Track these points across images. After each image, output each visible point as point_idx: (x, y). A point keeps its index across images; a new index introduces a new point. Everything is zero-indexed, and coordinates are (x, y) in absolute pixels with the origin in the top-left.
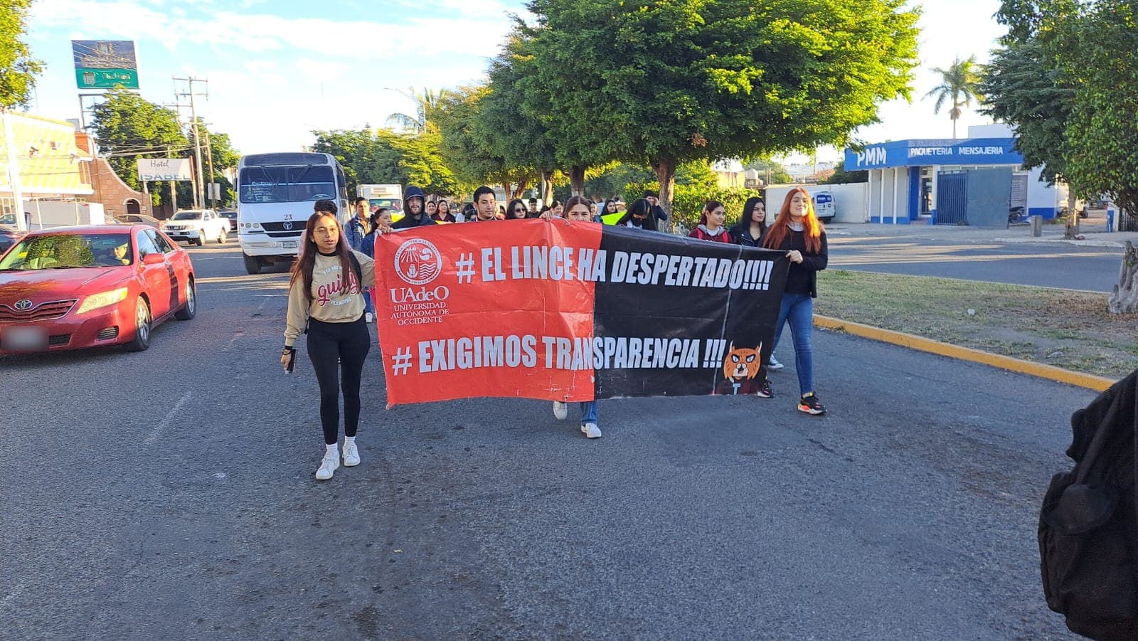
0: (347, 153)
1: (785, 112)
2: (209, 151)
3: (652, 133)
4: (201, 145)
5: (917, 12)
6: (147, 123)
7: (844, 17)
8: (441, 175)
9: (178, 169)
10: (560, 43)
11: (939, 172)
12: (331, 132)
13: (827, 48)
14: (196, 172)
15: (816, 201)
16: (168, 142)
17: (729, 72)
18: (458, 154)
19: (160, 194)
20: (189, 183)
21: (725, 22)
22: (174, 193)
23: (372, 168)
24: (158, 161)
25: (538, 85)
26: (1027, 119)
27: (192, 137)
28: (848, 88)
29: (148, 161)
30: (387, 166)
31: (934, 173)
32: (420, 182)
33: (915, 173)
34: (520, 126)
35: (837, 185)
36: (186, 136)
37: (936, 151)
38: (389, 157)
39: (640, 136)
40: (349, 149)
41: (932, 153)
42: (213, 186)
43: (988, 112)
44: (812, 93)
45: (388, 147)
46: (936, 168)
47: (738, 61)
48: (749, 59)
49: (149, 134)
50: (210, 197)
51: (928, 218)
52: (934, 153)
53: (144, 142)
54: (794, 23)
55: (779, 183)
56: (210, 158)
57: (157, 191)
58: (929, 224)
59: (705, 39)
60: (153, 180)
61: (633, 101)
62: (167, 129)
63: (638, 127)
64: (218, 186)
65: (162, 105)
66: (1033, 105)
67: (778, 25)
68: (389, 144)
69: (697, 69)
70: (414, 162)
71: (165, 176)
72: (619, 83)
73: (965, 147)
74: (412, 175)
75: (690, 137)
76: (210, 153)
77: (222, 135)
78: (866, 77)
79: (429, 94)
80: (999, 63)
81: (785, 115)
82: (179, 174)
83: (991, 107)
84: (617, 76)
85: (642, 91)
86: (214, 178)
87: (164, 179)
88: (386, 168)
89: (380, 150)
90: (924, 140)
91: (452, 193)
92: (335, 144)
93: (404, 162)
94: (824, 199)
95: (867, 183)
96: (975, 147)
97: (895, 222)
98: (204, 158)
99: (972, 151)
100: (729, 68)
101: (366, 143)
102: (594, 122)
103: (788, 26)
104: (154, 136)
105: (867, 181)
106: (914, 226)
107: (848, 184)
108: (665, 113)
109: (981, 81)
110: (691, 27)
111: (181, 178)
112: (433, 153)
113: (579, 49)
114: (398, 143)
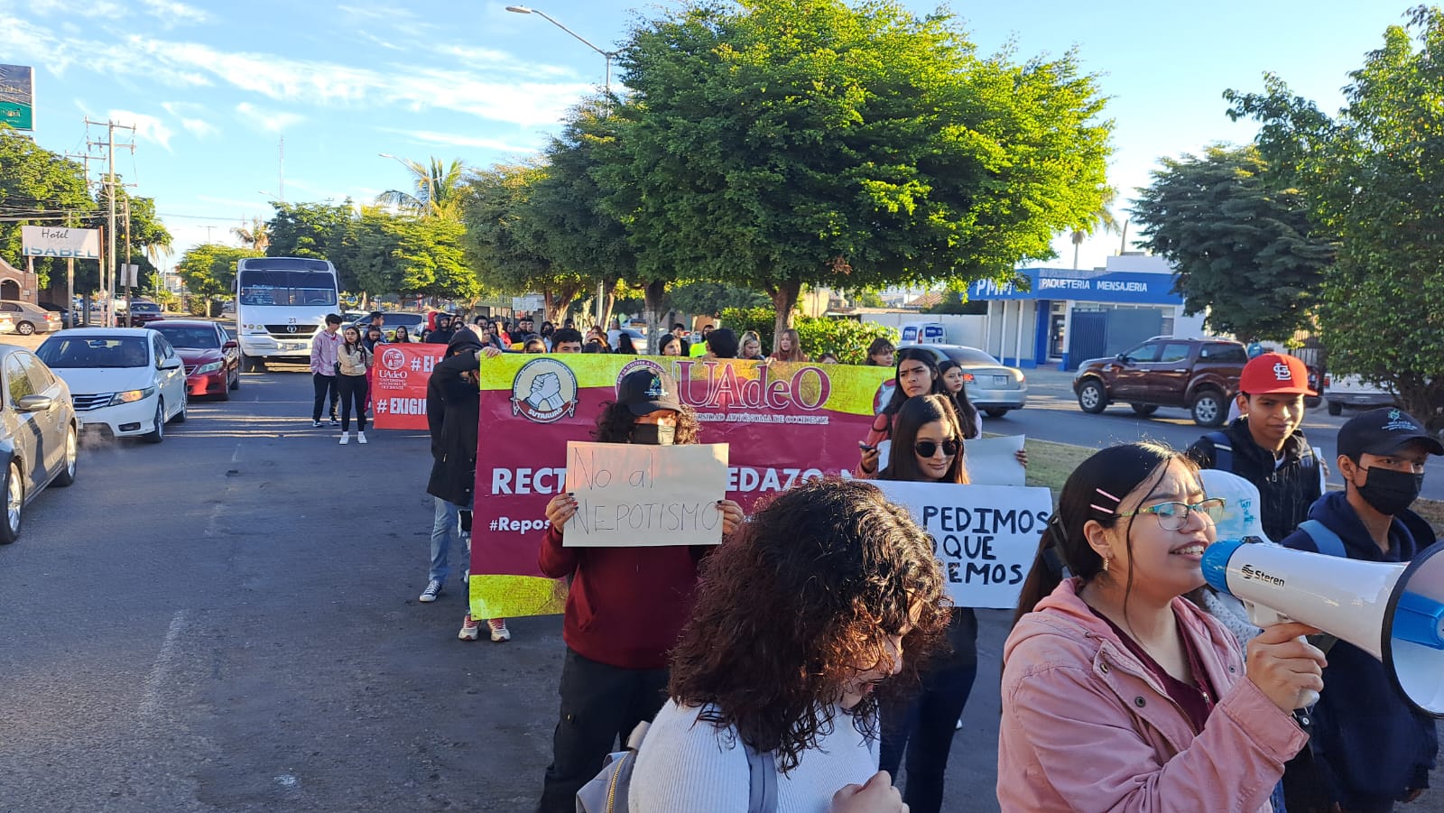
0: (319, 234)
1: (952, 239)
2: (128, 221)
3: (784, 253)
4: (116, 213)
5: (1107, 126)
6: (39, 177)
7: (1029, 127)
8: (448, 271)
9: (81, 243)
10: (674, 131)
11: (1073, 309)
12: (298, 205)
13: (1006, 164)
14: (106, 249)
15: (924, 333)
16: (68, 206)
17: (889, 185)
18: (488, 251)
19: (49, 274)
20: (95, 262)
21: (887, 123)
22: (71, 273)
23: (353, 256)
24: (53, 230)
25: (625, 176)
26: (1195, 256)
27: (103, 201)
28: (1024, 214)
29: (38, 230)
30: (375, 256)
31: (1067, 308)
32: (419, 279)
33: (1044, 307)
34: (586, 225)
35: (950, 316)
36: (94, 198)
37: (1071, 284)
38: (380, 244)
39: (768, 257)
40: (321, 228)
41: (1066, 285)
42: (128, 268)
43: (1146, 245)
44: (983, 218)
45: (378, 230)
46: (1071, 304)
47: (900, 172)
48: (914, 170)
49: (40, 193)
50: (123, 283)
51: (1057, 363)
52: (1069, 286)
53: (33, 202)
54: (972, 131)
55: (870, 307)
56: (128, 230)
57: (45, 269)
58: (1059, 370)
59: (860, 142)
60: (42, 255)
61: (764, 212)
62: (68, 188)
63: (768, 245)
64: (135, 269)
65: (64, 155)
66: (1202, 240)
67: (952, 132)
68: (380, 227)
69: (850, 177)
70: (414, 253)
71: (61, 251)
72: (748, 188)
73: (1105, 280)
74: (410, 269)
75: (831, 261)
76: (128, 224)
77: (145, 200)
78: (1051, 203)
79: (436, 167)
80: (1161, 189)
81: (951, 243)
82: (82, 250)
83: (1148, 239)
84: (747, 179)
85: (776, 201)
86: (131, 257)
87: (59, 255)
88: (375, 258)
89: (367, 234)
90: (1057, 270)
91: (462, 296)
92: (302, 221)
93: (399, 251)
94: (933, 331)
95: (985, 316)
96: (1116, 281)
97: (1018, 364)
98: (120, 230)
99: (1112, 286)
100: (889, 181)
101: (344, 223)
102: (707, 234)
103: (962, 135)
104: (49, 195)
105: (986, 313)
106: (1040, 373)
107: (964, 316)
108: (804, 230)
109: (1138, 207)
110: (845, 126)
111: (84, 254)
112: (439, 243)
113: (700, 142)
114: (393, 226)
